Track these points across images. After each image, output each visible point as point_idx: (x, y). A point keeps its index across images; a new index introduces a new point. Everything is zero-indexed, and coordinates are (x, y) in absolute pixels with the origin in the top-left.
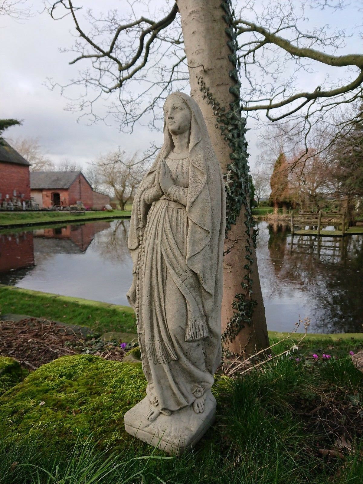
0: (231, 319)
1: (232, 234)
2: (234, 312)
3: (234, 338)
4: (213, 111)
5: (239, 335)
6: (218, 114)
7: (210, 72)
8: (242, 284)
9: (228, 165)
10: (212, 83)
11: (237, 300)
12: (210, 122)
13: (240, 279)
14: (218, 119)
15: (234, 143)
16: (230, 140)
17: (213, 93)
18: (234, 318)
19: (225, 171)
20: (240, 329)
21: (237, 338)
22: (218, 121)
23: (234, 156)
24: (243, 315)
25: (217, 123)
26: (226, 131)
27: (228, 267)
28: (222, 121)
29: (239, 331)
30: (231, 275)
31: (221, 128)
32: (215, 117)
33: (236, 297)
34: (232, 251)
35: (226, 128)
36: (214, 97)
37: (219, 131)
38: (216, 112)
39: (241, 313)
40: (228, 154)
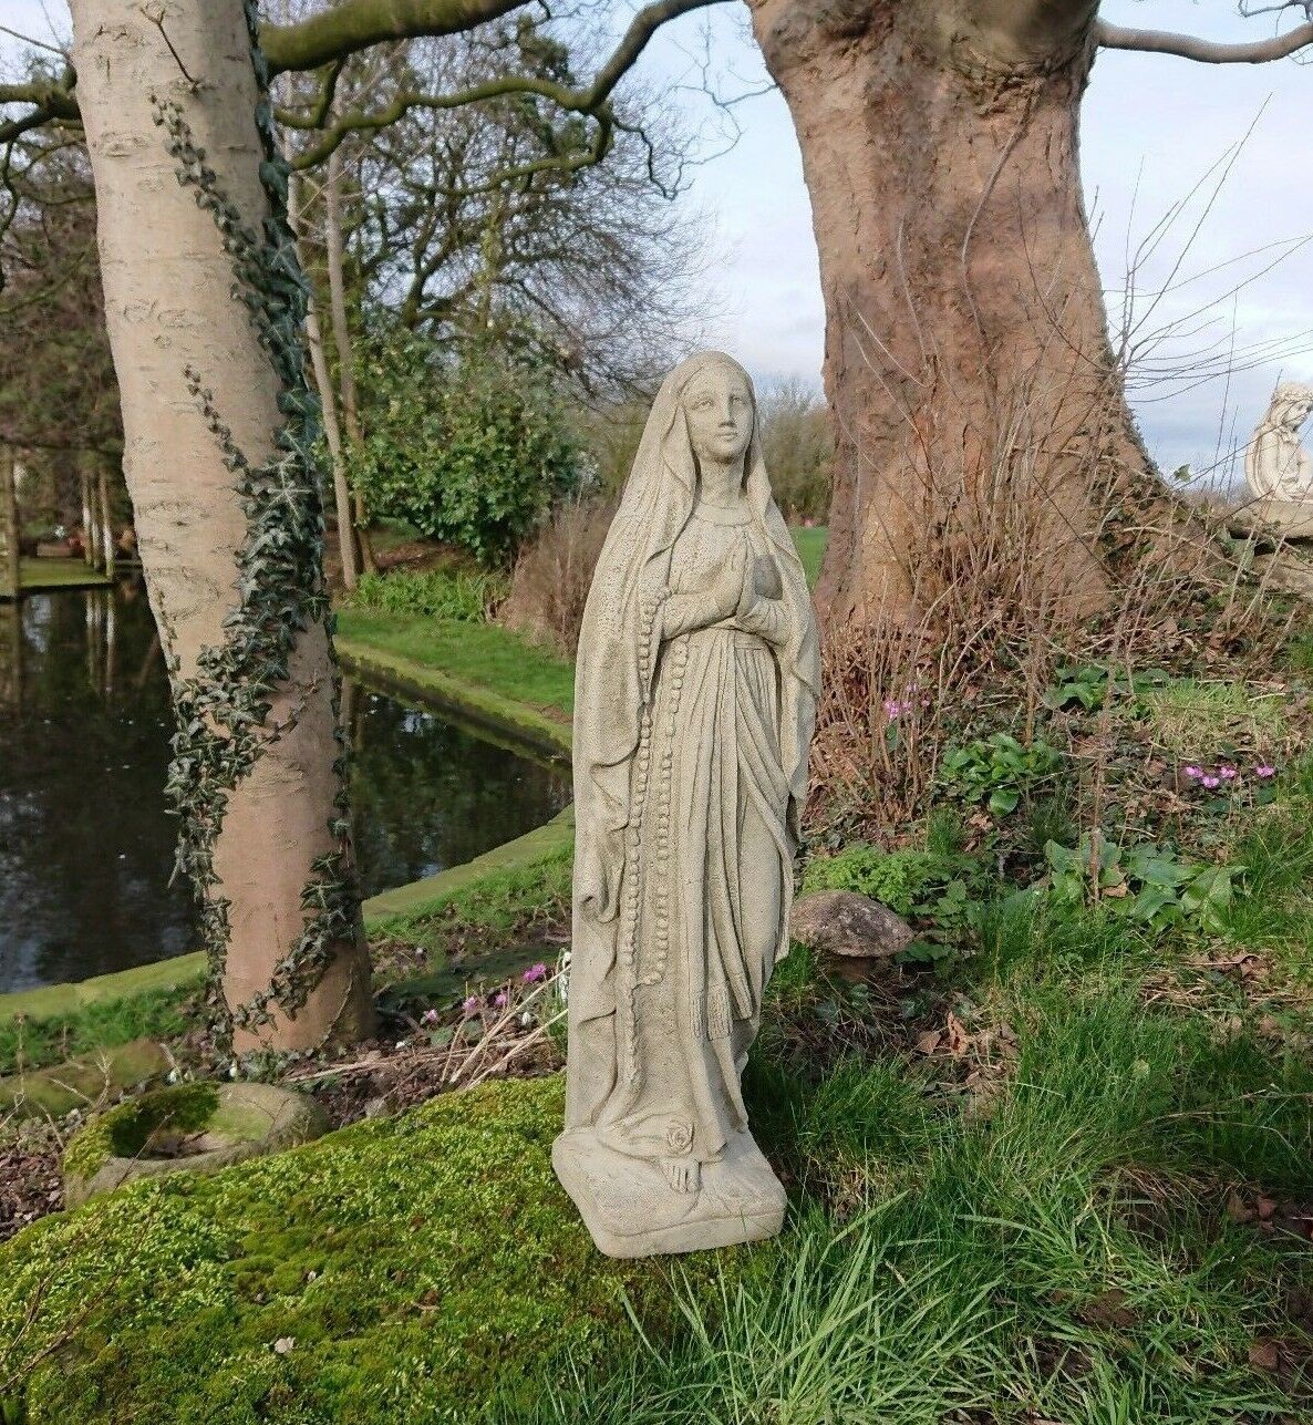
0: (294, 945)
1: (299, 663)
2: (306, 920)
3: (304, 1001)
4: (221, 236)
5: (321, 986)
6: (239, 250)
7: (209, 95)
8: (330, 823)
9: (278, 434)
10: (217, 137)
11: (317, 876)
12: (210, 272)
13: (325, 808)
14: (237, 267)
15: (286, 360)
16: (276, 347)
17: (217, 173)
18: (307, 939)
19: (270, 451)
20: (326, 967)
21: (313, 998)
22: (239, 276)
23: (291, 402)
24: (336, 919)
25: (236, 280)
26: (262, 314)
27: (292, 776)
28: (250, 277)
29: (321, 976)
30: (300, 802)
31: (248, 303)
32: (230, 257)
33: (317, 867)
34: (303, 721)
35: (265, 306)
36: (220, 186)
37: (243, 311)
38: (233, 243)
39: (330, 917)
40: (273, 395)
